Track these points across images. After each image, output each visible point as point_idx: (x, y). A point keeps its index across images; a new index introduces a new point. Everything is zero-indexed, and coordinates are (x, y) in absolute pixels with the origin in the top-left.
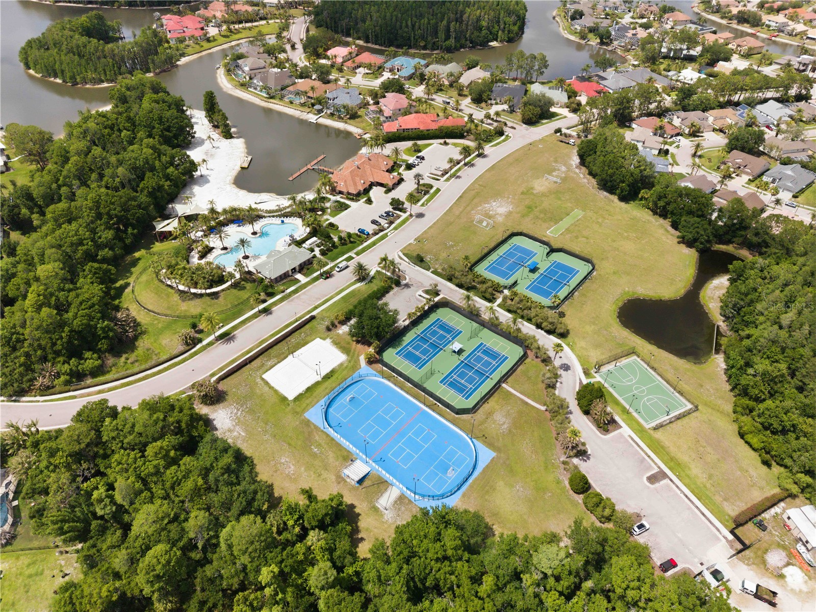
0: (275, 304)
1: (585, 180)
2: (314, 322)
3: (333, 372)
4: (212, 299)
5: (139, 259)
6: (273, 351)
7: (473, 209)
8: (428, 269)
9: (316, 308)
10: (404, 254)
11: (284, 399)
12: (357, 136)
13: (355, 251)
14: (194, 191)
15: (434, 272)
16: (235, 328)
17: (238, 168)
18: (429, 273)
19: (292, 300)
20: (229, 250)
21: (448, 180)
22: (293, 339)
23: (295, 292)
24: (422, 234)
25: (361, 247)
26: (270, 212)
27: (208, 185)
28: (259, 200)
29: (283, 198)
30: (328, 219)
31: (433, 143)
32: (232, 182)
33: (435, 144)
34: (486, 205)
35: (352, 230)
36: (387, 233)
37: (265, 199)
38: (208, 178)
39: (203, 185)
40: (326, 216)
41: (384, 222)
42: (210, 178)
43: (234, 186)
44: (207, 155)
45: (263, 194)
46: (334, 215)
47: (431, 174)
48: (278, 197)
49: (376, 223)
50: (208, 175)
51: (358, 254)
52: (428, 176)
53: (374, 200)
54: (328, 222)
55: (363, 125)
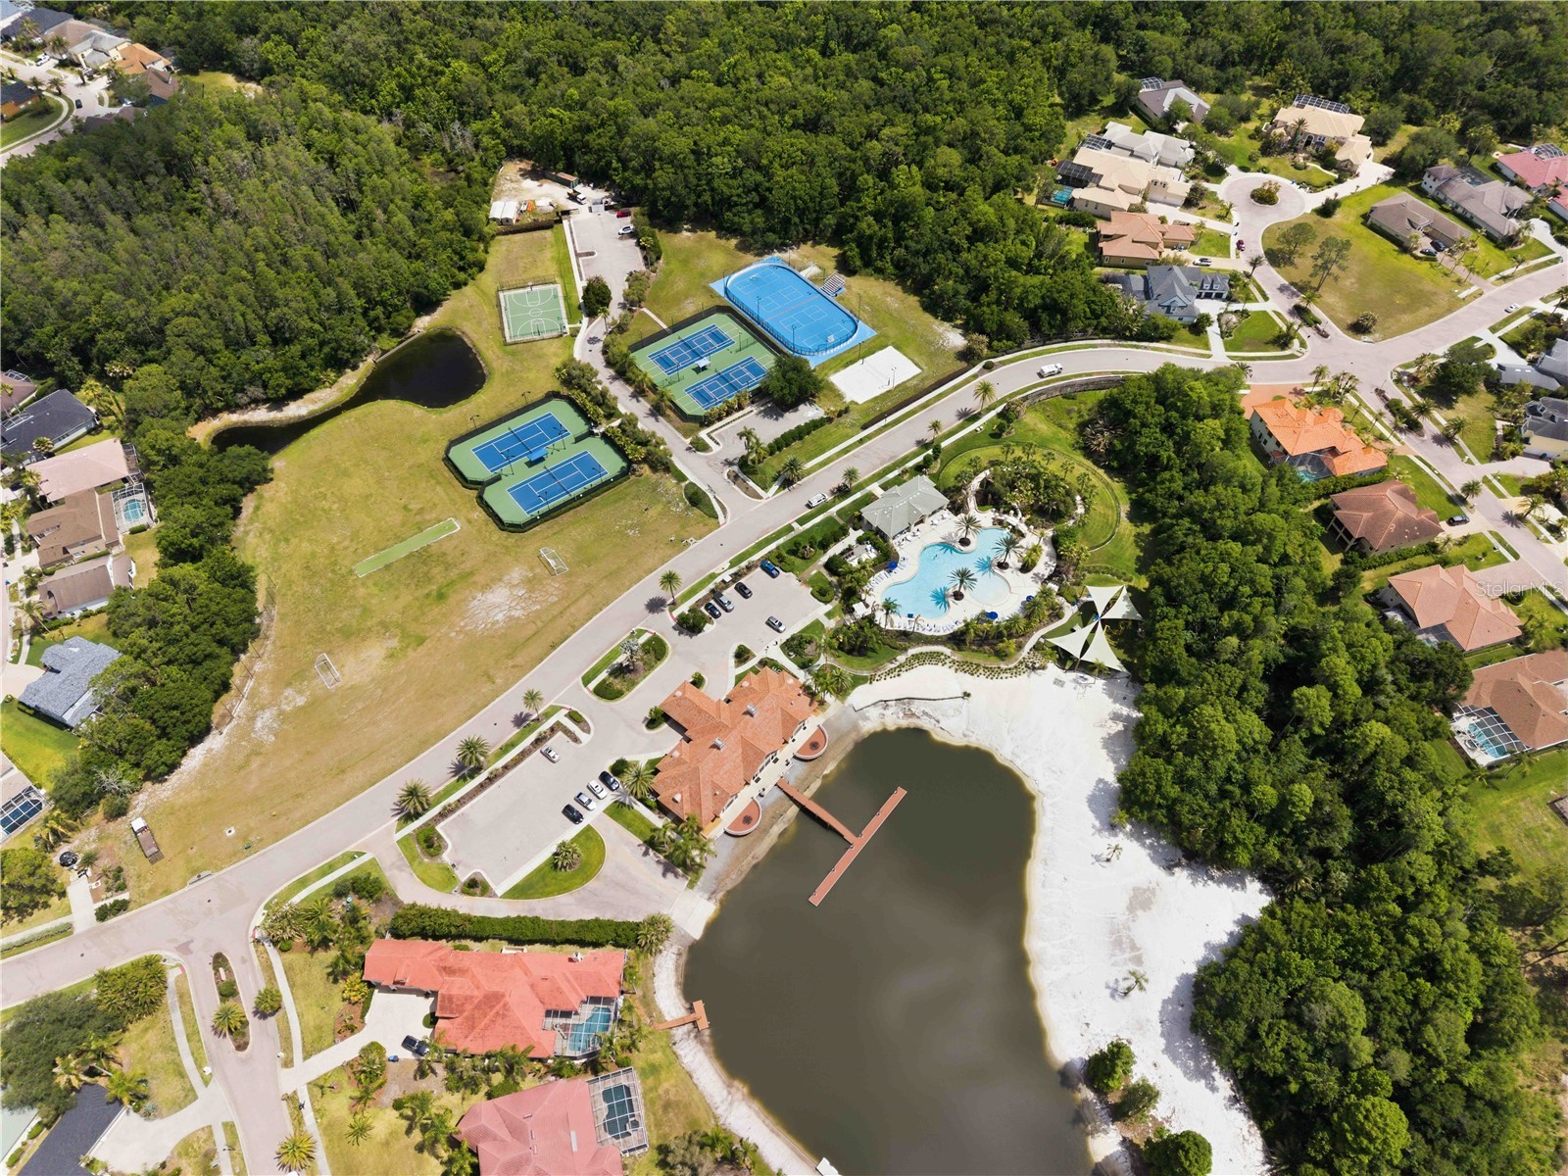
0: (915, 455)
1: (258, 667)
2: (863, 421)
3: (847, 365)
6: (912, 393)
7: (554, 604)
8: (690, 484)
9: (861, 441)
10: (716, 517)
11: (897, 348)
13: (793, 534)
15: (681, 477)
16: (961, 428)
18: (691, 478)
19: (894, 456)
22: (890, 404)
23: (888, 470)
24: (670, 557)
25: (781, 541)
26: (934, 658)
27: (1088, 788)
28: (964, 711)
29: (913, 715)
30: (829, 615)
31: (502, 897)
32: (1037, 805)
33: (500, 892)
34: (517, 613)
35: (788, 580)
36: (731, 567)
37: (951, 712)
38: (1097, 818)
39: (1100, 790)
40: (831, 624)
41: (730, 594)
42: (1090, 820)
43: (1030, 786)
44: (1134, 947)
45: (957, 741)
46: (817, 625)
47: (576, 740)
48: (925, 724)
49: (743, 591)
50: (1100, 831)
51: (790, 528)
52: (587, 731)
53: (732, 661)
54: (829, 607)
55: (666, 1085)
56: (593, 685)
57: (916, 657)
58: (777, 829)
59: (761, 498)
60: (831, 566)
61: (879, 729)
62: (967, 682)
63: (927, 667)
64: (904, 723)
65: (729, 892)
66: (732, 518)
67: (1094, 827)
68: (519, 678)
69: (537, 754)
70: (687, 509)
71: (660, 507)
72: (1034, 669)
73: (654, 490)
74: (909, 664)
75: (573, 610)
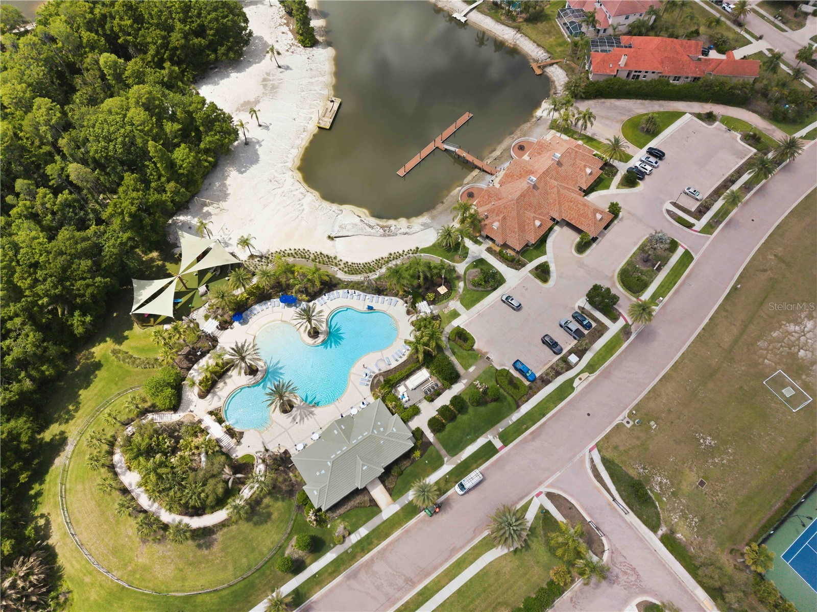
0: (317, 580)
4: (199, 546)
5: (98, 366)
7: (759, 338)
8: (654, 528)
10: (605, 461)
12: (534, 66)
13: (501, 427)
14: (228, 182)
15: (669, 541)
17: (312, 129)
18: (654, 540)
19: (354, 575)
20: (259, 375)
21: (709, 228)
23: (365, 545)
24: (647, 398)
25: (515, 417)
26: (352, 269)
27: (254, 170)
28: (337, 228)
29: (382, 227)
30: (455, 314)
31: (684, 113)
32: (298, 163)
33: (688, 116)
34: (792, 327)
35: (502, 361)
36: (571, 381)
37: (348, 227)
38: (257, 150)
39: (245, 167)
40: (454, 304)
41: (568, 343)
42: (261, 151)
43: (299, 176)
44: (265, 86)
45: (347, 208)
46: (469, 304)
47: (674, 204)
48: (373, 221)
49: (552, 345)
50: (258, 142)
51: (506, 438)
52: (668, 211)
53: (553, 268)
54: (456, 323)
55: (551, 40)
56: (680, 252)
57: (372, 270)
58: (497, 153)
59: (550, 495)
60: (452, 377)
61: (414, 219)
62: (328, 248)
63: (362, 261)
64: (391, 222)
65: (528, 121)
66: (582, 460)
67: (261, 146)
68: (753, 259)
69: (704, 195)
70: (648, 479)
71: (685, 487)
72: (261, 257)
73: (702, 520)
74: (379, 263)
75: (735, 331)
